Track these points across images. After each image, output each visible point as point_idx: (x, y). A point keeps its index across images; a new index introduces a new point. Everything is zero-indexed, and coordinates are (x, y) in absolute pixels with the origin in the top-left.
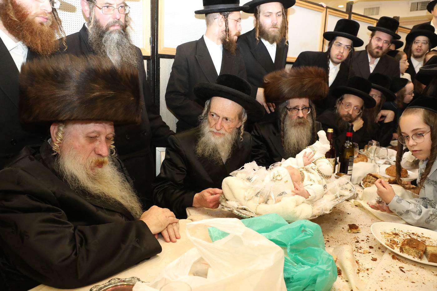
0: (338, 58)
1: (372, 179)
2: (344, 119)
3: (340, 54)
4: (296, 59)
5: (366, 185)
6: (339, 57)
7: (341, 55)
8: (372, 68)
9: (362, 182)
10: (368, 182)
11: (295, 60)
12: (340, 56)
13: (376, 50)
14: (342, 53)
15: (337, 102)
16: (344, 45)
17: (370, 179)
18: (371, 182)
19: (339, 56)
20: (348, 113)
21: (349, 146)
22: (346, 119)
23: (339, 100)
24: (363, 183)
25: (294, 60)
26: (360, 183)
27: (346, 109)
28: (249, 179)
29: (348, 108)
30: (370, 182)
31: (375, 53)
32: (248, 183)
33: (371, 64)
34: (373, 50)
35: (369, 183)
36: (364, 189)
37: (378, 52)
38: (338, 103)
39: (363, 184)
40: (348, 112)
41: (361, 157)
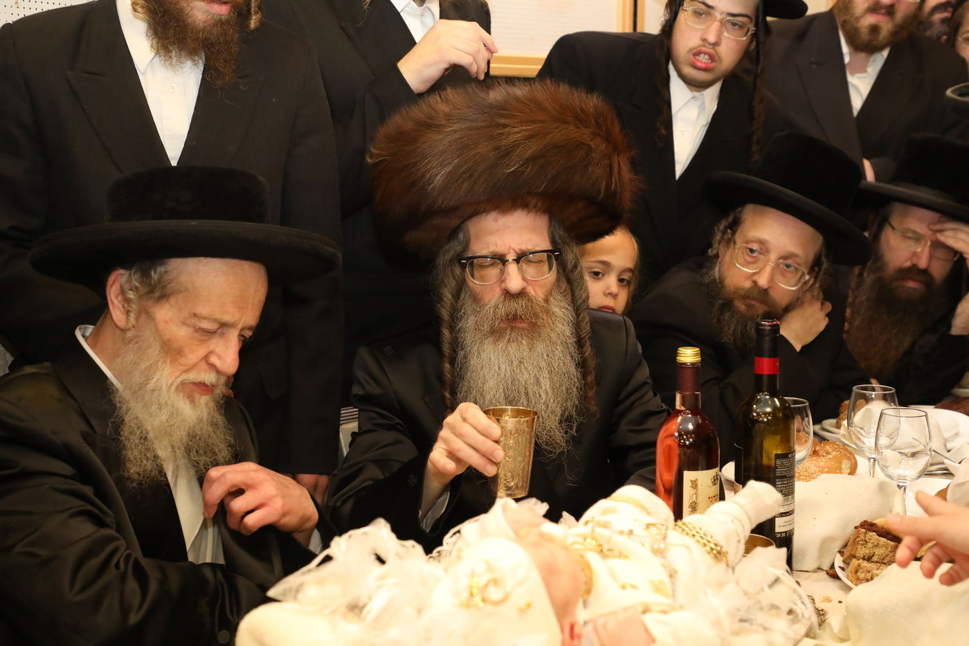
0: (699, 64)
1: (877, 546)
2: (741, 306)
3: (704, 49)
4: (543, 62)
5: (856, 572)
6: (703, 59)
7: (711, 51)
8: (860, 87)
9: (839, 562)
10: (864, 559)
11: (540, 67)
12: (706, 57)
13: (870, 20)
14: (716, 44)
15: (718, 237)
16: (722, 13)
17: (870, 545)
18: (875, 559)
19: (702, 55)
20: (755, 282)
21: (769, 414)
22: (749, 307)
23: (726, 228)
24: (844, 561)
25: (534, 69)
26: (832, 566)
27: (747, 264)
28: (355, 608)
29: (753, 263)
30: (869, 559)
31: (865, 35)
32: (352, 628)
33: (852, 74)
34: (858, 19)
35: (865, 564)
36: (850, 589)
37: (875, 29)
38: (722, 238)
39: (843, 569)
40: (755, 278)
41: (828, 453)
